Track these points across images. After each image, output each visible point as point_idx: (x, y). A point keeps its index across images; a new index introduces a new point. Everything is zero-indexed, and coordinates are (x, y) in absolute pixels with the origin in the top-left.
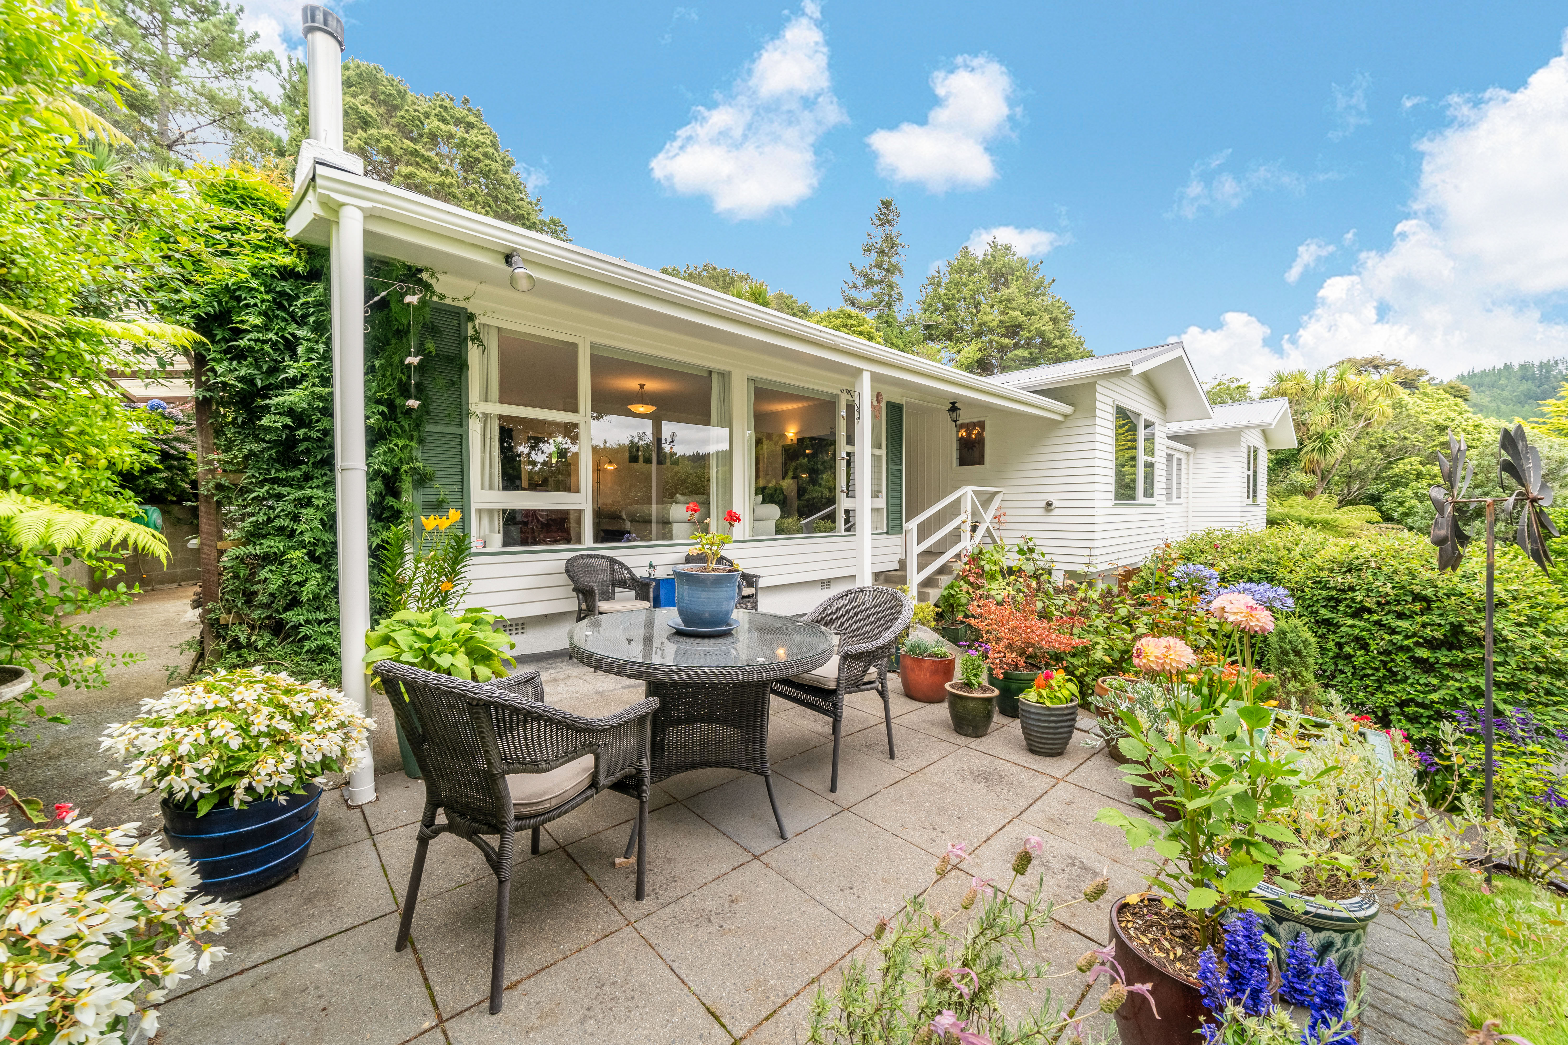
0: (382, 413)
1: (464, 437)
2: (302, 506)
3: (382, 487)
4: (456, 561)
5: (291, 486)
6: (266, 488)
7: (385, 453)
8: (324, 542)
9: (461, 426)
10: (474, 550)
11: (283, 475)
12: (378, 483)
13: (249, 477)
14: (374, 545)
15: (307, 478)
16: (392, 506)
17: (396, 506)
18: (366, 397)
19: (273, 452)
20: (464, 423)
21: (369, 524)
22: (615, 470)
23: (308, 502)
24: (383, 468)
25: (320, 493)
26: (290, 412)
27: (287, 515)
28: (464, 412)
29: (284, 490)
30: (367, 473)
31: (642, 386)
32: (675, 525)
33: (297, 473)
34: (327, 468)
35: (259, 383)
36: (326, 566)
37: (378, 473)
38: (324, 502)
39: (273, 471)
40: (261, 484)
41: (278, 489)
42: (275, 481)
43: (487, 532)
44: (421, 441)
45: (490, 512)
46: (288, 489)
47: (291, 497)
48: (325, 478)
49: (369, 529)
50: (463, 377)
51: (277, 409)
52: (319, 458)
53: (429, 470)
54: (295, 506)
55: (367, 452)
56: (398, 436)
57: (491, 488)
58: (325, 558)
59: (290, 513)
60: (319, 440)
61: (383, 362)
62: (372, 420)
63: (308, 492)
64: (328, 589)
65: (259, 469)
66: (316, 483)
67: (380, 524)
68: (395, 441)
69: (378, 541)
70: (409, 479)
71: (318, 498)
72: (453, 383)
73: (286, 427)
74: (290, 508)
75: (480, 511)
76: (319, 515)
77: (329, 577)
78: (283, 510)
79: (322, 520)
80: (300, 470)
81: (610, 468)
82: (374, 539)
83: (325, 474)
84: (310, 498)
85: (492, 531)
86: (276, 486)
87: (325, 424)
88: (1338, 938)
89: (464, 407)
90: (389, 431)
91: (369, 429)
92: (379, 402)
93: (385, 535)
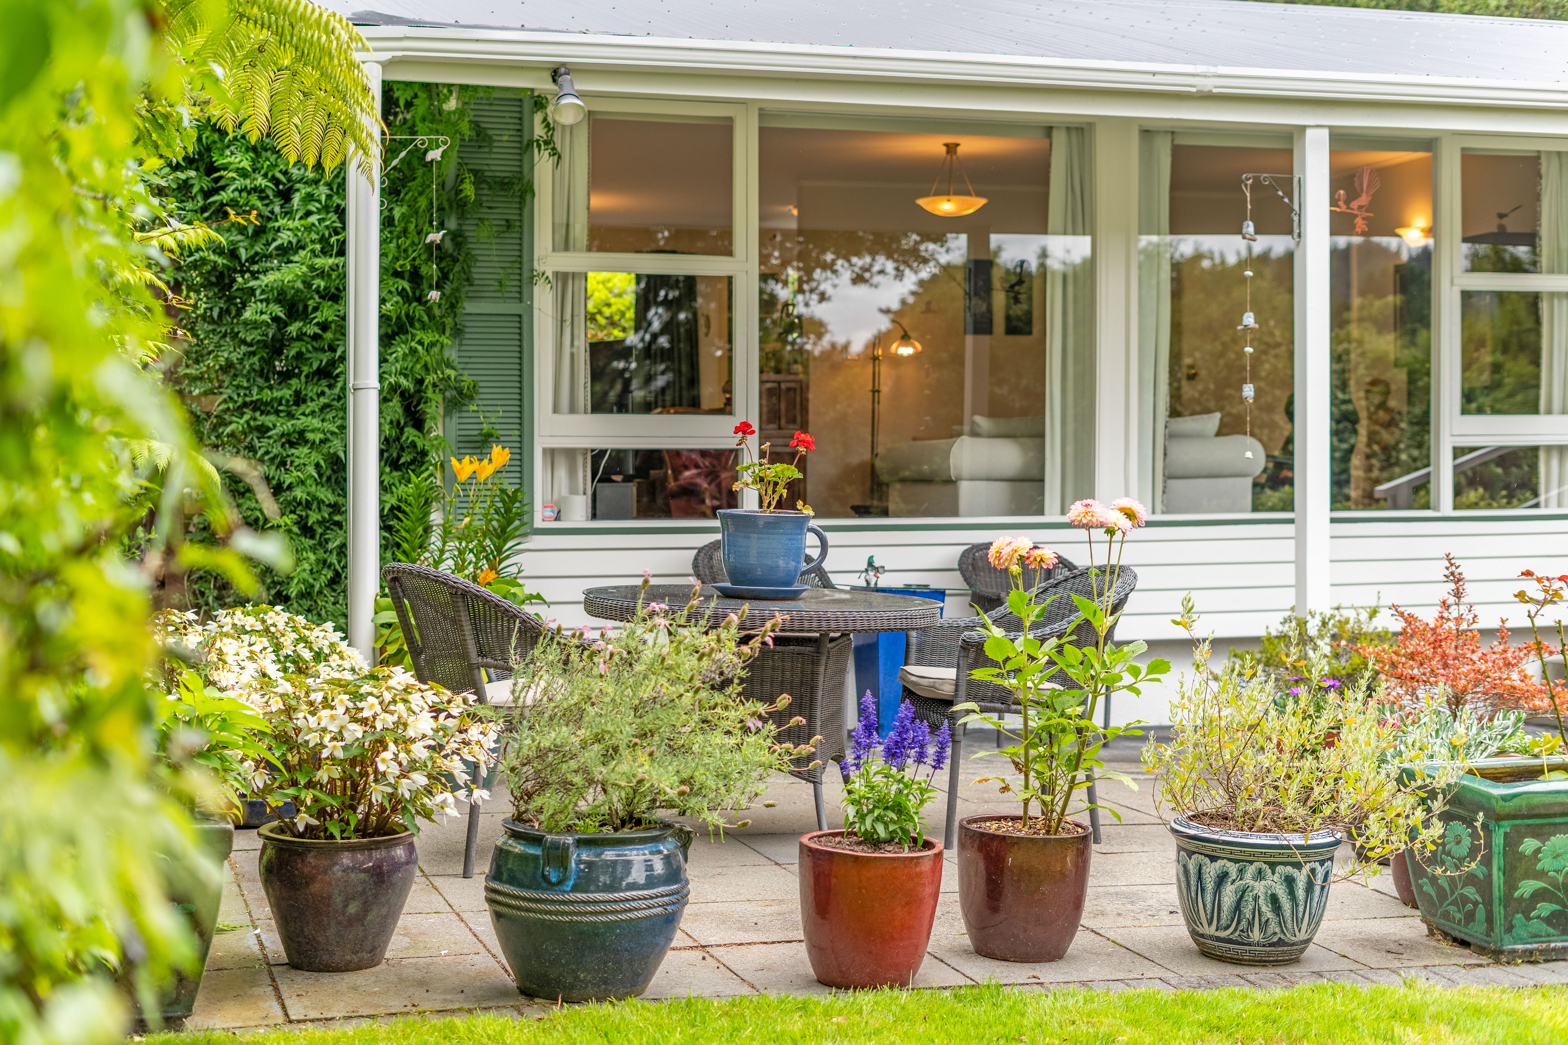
0: (402, 293)
1: (525, 319)
2: (292, 444)
3: (400, 411)
4: (502, 535)
5: (277, 412)
6: (246, 417)
7: (405, 356)
8: (320, 502)
9: (520, 300)
10: (538, 523)
11: (267, 395)
12: (396, 403)
13: (225, 401)
14: (387, 507)
15: (299, 399)
16: (413, 445)
17: (419, 444)
18: (380, 267)
19: (255, 359)
20: (525, 296)
21: (381, 474)
22: (915, 357)
23: (297, 439)
24: (403, 381)
25: (316, 423)
26: (281, 296)
27: (272, 460)
28: (526, 274)
29: (268, 420)
30: (381, 392)
31: (951, 148)
32: (965, 487)
33: (286, 393)
34: (324, 382)
35: (243, 254)
36: (320, 544)
37: (395, 388)
38: (322, 436)
39: (255, 390)
40: (240, 410)
41: (263, 419)
42: (258, 406)
43: (564, 492)
44: (458, 332)
45: (570, 453)
46: (273, 418)
47: (278, 430)
48: (323, 400)
49: (381, 483)
50: (526, 212)
51: (263, 292)
52: (315, 366)
53: (467, 380)
54: (283, 446)
55: (380, 354)
56: (424, 327)
57: (573, 410)
58: (320, 531)
59: (276, 456)
60: (316, 337)
61: (404, 209)
62: (388, 305)
63: (302, 422)
64: (323, 580)
65: (238, 387)
66: (311, 406)
67: (396, 474)
68: (420, 335)
69: (394, 501)
70: (439, 397)
71: (313, 431)
72: (509, 225)
73: (276, 319)
74: (276, 450)
75: (551, 454)
76: (316, 457)
77: (325, 561)
78: (267, 453)
79: (317, 465)
80: (289, 387)
81: (906, 351)
82: (387, 497)
83: (323, 393)
84: (301, 433)
85: (573, 491)
86: (258, 414)
87: (327, 313)
88: (1233, 869)
89: (526, 266)
90: (411, 319)
91: (384, 318)
92: (397, 274)
93: (402, 490)
